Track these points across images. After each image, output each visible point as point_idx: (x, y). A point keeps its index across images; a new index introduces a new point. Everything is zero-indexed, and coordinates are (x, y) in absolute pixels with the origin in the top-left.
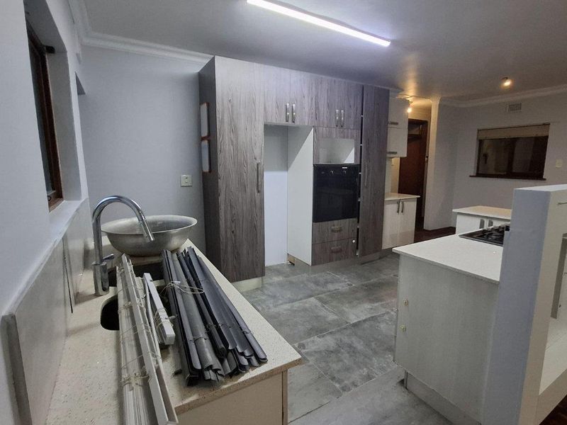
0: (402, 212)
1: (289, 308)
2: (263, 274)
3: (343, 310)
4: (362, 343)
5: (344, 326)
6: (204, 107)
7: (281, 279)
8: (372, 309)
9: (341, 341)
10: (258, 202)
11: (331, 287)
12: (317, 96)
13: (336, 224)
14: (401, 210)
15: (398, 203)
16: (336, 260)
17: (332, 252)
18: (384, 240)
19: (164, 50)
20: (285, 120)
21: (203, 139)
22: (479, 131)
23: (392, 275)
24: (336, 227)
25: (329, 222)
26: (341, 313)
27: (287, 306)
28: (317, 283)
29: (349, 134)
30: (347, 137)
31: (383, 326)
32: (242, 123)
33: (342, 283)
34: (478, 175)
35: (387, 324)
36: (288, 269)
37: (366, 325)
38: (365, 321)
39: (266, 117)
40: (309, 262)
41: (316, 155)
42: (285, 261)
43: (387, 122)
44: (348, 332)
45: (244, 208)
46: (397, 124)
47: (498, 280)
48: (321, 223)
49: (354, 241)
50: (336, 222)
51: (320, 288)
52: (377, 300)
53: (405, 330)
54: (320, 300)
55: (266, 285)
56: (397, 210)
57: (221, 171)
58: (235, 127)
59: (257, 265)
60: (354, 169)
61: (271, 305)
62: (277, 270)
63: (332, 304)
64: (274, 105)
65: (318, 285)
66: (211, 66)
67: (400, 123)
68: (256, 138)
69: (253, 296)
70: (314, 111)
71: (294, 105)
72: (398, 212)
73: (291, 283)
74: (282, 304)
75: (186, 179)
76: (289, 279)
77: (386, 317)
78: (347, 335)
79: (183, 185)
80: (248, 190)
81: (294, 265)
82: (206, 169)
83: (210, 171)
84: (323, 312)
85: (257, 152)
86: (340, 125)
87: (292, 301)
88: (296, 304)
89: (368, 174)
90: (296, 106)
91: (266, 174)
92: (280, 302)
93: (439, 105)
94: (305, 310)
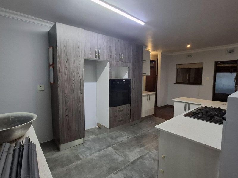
0: (149, 100)
1: (98, 155)
2: (84, 136)
3: (126, 153)
4: (137, 175)
5: (127, 164)
6: (51, 49)
7: (94, 137)
8: (140, 151)
9: (126, 175)
10: (81, 99)
11: (119, 140)
12: (110, 47)
13: (121, 107)
14: (149, 99)
15: (148, 96)
16: (121, 125)
17: (119, 121)
18: (142, 113)
19: (28, 17)
20: (95, 57)
21: (50, 66)
22: (176, 65)
23: (147, 131)
24: (120, 109)
25: (117, 107)
26: (125, 156)
27: (96, 154)
28: (112, 138)
29: (126, 65)
30: (125, 66)
31: (146, 161)
32: (72, 58)
33: (124, 137)
34: (177, 83)
35: (149, 160)
36: (97, 131)
37: (138, 163)
38: (137, 159)
39: (85, 55)
40: (108, 127)
41: (110, 75)
42: (96, 126)
43: (142, 60)
44: (130, 168)
45: (74, 102)
46: (146, 61)
47: (220, 149)
48: (113, 107)
49: (129, 115)
50: (120, 106)
51: (114, 141)
52: (142, 145)
53: (163, 172)
54: (114, 148)
55: (86, 141)
56: (147, 99)
57: (60, 83)
58: (68, 60)
59: (81, 132)
60: (128, 81)
61: (88, 155)
62: (92, 132)
63: (120, 150)
64: (89, 49)
65: (113, 139)
66: (54, 28)
67: (147, 61)
68: (80, 66)
69: (78, 149)
70: (109, 54)
71: (99, 50)
72: (148, 100)
73: (99, 139)
74: (93, 153)
75: (41, 87)
76: (98, 136)
77: (147, 156)
78: (129, 171)
79: (38, 90)
80: (76, 93)
81: (100, 128)
82: (52, 82)
83: (54, 82)
84: (116, 156)
85: (80, 73)
86: (121, 60)
87: (99, 150)
88: (102, 152)
89: (134, 83)
90: (101, 51)
91: (85, 84)
92: (93, 151)
93: (161, 54)
94: (106, 156)
